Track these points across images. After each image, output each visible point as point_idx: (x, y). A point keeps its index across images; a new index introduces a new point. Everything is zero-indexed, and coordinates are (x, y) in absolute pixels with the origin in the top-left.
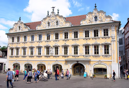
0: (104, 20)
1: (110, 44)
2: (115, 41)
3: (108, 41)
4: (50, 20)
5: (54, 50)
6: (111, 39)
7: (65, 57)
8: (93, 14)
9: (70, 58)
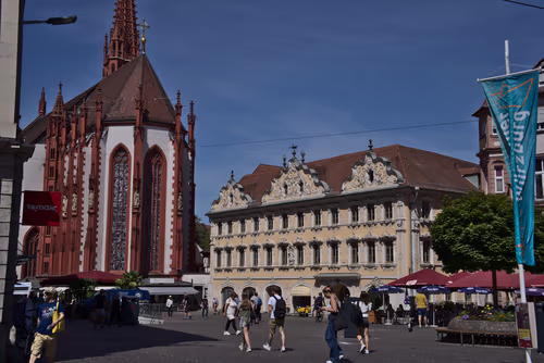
0: (384, 180)
1: (395, 239)
2: (404, 231)
3: (390, 231)
4: (287, 178)
5: (296, 251)
6: (395, 227)
7: (316, 269)
8: (366, 166)
9: (325, 272)
